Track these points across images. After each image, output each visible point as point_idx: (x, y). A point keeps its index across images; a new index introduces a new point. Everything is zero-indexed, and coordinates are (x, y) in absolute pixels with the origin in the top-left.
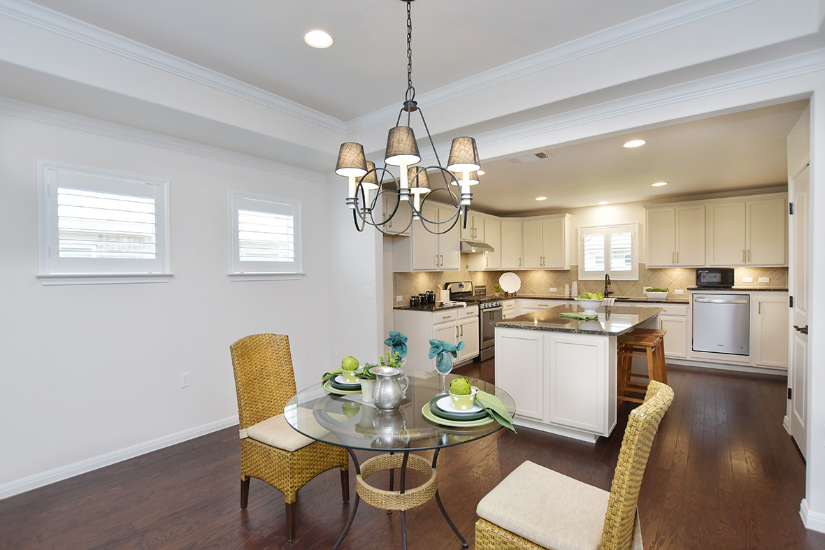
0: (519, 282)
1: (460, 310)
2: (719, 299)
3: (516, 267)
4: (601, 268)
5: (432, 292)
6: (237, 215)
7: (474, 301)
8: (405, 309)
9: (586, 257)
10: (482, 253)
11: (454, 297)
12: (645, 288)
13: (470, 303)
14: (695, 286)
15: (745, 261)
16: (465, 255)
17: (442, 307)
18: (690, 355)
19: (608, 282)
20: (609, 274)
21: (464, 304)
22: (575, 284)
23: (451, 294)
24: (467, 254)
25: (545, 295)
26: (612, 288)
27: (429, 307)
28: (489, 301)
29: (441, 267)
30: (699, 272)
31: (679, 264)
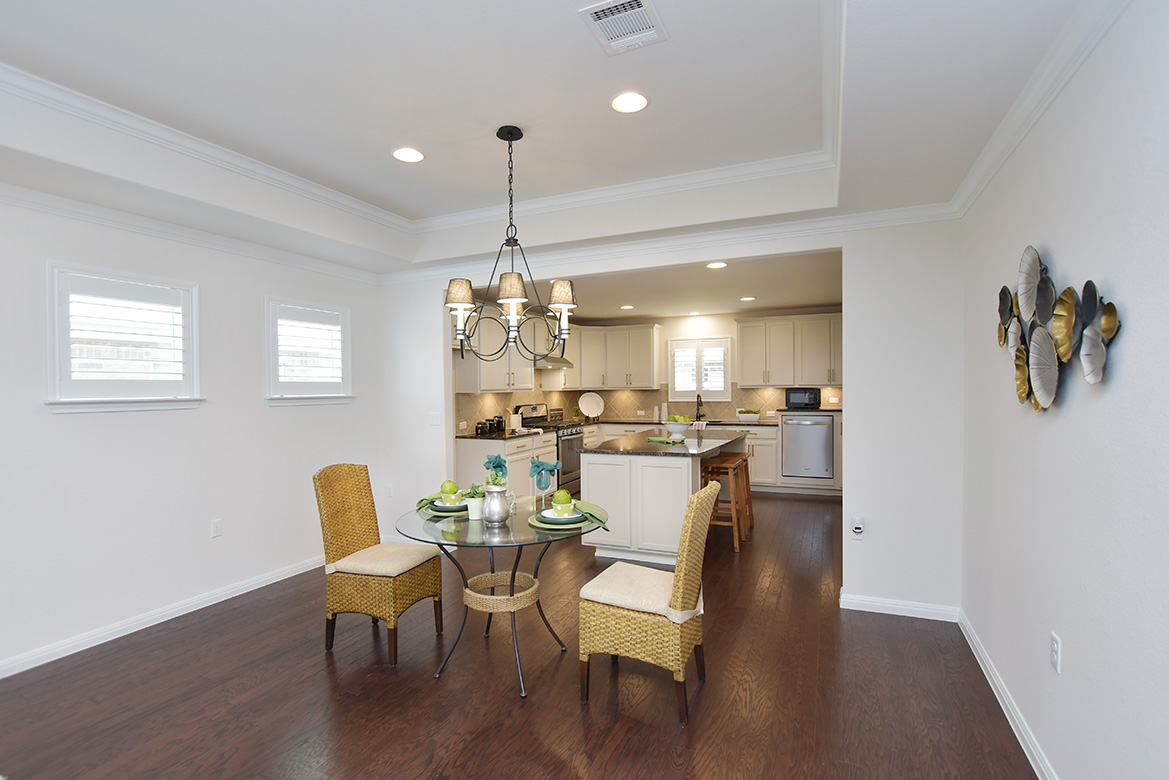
0: (602, 404)
1: (536, 438)
2: (807, 420)
3: (598, 386)
4: (692, 386)
5: (501, 417)
6: (276, 326)
7: (549, 427)
8: (471, 438)
9: (676, 370)
10: (559, 369)
11: (527, 422)
12: (738, 410)
13: (546, 429)
14: (785, 408)
15: (829, 380)
16: (539, 371)
17: (514, 435)
18: (781, 481)
19: (700, 403)
20: (701, 395)
21: (540, 430)
22: (665, 405)
23: (523, 419)
24: (541, 370)
25: (632, 420)
26: (704, 410)
27: (499, 435)
28: (568, 427)
29: (512, 387)
30: (789, 391)
31: (770, 383)
